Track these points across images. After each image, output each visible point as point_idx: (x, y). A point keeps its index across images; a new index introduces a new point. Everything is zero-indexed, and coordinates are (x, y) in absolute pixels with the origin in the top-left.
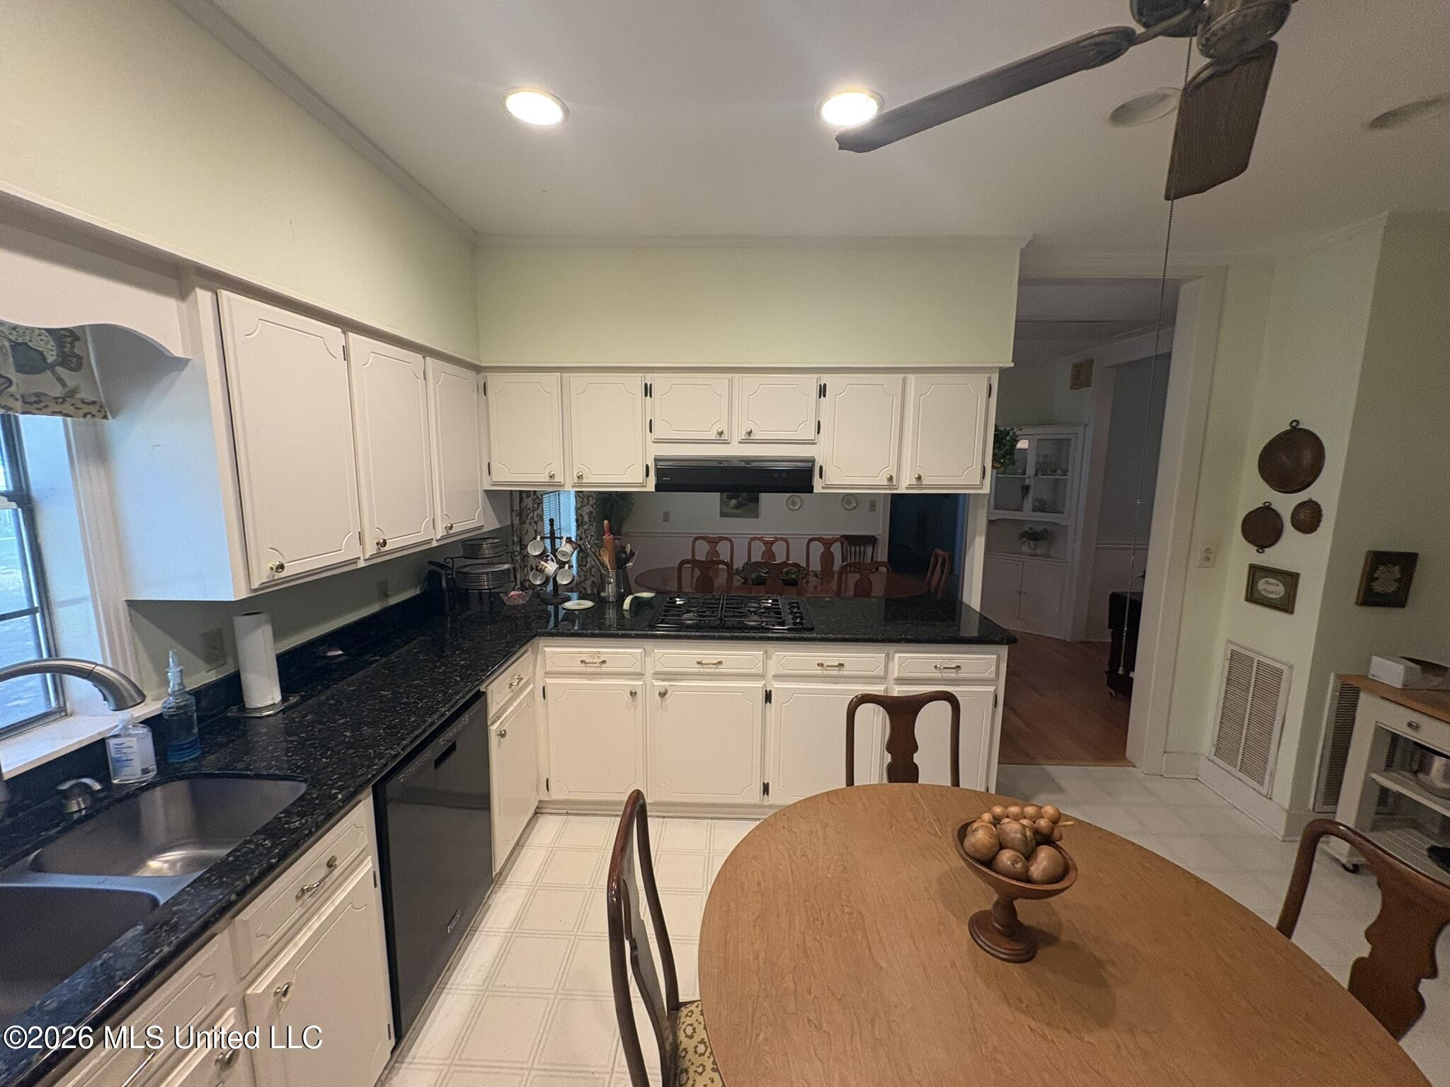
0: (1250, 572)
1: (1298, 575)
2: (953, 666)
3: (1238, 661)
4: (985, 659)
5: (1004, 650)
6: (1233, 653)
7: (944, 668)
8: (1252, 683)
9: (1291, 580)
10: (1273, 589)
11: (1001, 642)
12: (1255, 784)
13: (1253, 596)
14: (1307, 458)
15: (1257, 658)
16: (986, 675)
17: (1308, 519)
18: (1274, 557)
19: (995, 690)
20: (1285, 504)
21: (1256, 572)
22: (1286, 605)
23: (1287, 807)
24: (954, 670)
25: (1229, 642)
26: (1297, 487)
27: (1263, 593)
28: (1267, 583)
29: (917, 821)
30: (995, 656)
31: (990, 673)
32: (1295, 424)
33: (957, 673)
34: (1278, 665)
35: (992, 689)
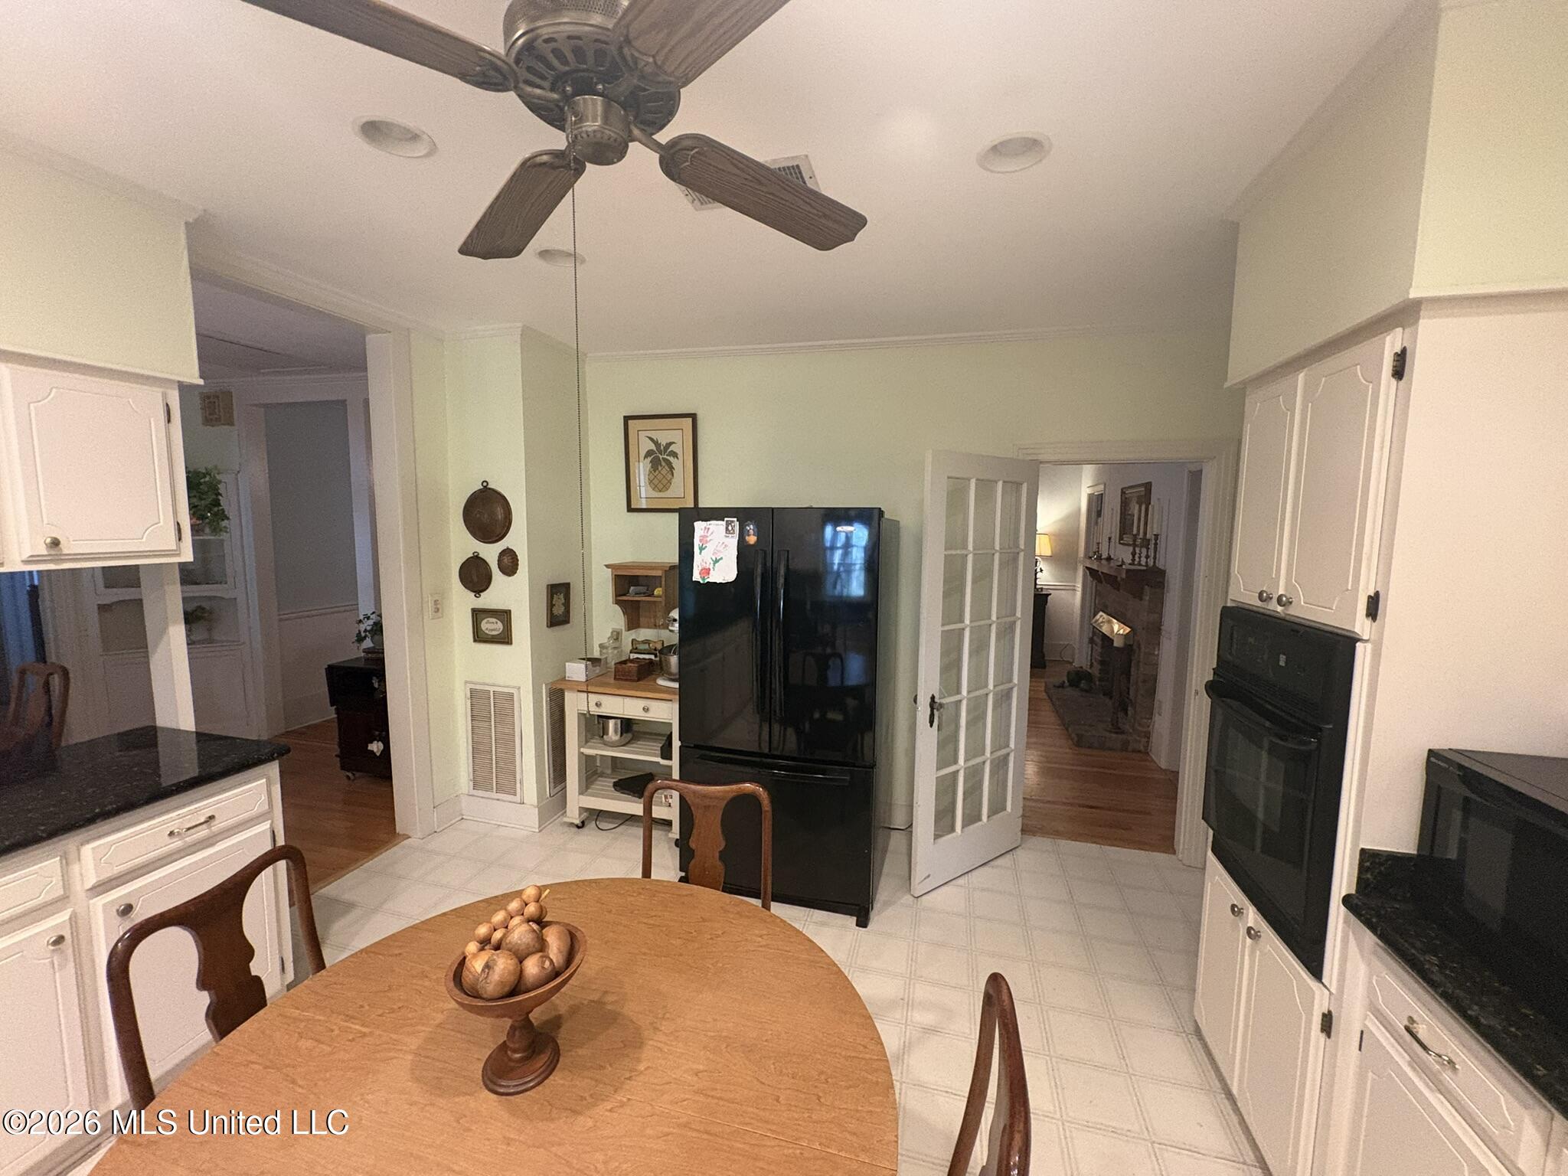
0: (473, 616)
1: (510, 611)
2: (202, 820)
3: (477, 697)
4: (250, 790)
5: (273, 769)
6: (472, 691)
7: (189, 829)
8: (493, 713)
9: (504, 616)
10: (492, 626)
11: (270, 759)
12: (510, 798)
13: (479, 637)
14: (500, 513)
15: (492, 689)
16: (256, 811)
17: (509, 563)
18: (491, 599)
19: (271, 825)
20: (490, 553)
21: (478, 614)
22: (505, 638)
23: (536, 803)
24: (204, 826)
25: (466, 682)
26: (494, 539)
27: (487, 632)
28: (488, 622)
29: (322, 1043)
30: (264, 780)
31: (261, 804)
32: (485, 484)
33: (209, 827)
34: (506, 690)
35: (265, 826)
